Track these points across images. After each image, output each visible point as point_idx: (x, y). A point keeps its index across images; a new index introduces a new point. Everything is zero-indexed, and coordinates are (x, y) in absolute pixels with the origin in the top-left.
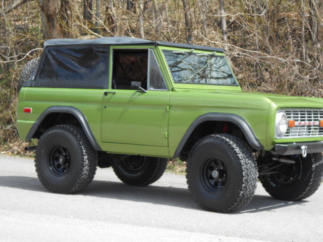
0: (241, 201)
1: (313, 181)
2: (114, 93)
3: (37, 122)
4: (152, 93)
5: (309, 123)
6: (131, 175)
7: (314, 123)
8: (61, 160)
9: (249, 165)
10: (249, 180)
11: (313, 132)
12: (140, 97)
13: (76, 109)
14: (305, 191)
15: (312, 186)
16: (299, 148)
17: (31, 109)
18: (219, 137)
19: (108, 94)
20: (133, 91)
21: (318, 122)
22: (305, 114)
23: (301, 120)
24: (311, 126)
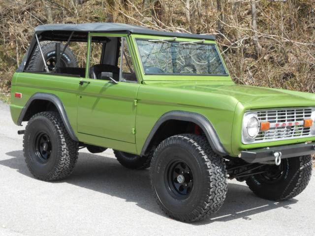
0: (207, 214)
1: (301, 180)
2: (89, 83)
3: (25, 107)
4: (123, 84)
5: (290, 124)
6: (128, 159)
7: (296, 123)
8: (44, 147)
9: (218, 174)
10: (216, 192)
11: (295, 133)
12: (111, 87)
13: (56, 97)
17: (21, 94)
18: (187, 140)
20: (106, 82)
21: (303, 121)
22: (285, 114)
23: (279, 121)
24: (293, 127)
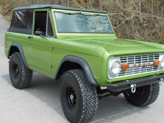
2: (33, 37)
3: (9, 50)
8: (17, 71)
10: (88, 108)
11: (148, 69)
14: (145, 103)
15: (150, 101)
16: (129, 85)
17: (8, 43)
19: (30, 38)
21: (153, 62)
22: (141, 58)
23: (136, 63)
24: (146, 66)
